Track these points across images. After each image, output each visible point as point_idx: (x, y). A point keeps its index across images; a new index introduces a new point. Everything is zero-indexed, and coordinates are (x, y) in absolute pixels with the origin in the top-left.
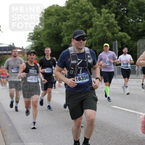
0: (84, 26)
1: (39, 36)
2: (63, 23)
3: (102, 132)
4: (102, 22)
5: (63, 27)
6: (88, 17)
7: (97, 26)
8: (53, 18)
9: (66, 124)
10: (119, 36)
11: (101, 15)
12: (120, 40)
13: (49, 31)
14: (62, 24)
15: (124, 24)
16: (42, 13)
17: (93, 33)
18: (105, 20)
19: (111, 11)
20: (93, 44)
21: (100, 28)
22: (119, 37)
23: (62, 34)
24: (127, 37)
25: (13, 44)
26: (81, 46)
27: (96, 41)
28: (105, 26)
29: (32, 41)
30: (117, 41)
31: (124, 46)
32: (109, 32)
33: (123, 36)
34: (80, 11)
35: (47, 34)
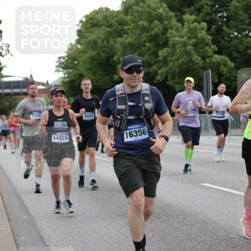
0: (154, 44)
1: (76, 62)
2: (118, 39)
3: (184, 229)
4: (185, 37)
5: (117, 46)
6: (160, 30)
7: (177, 44)
8: (100, 32)
9: (123, 215)
10: (215, 62)
11: (183, 25)
12: (216, 68)
13: (94, 53)
14: (116, 41)
15: (222, 41)
16: (81, 22)
17: (169, 57)
18: (189, 35)
19: (199, 18)
20: (170, 75)
21: (181, 47)
22: (214, 64)
23: (115, 58)
24: (227, 64)
25: (31, 76)
26: (135, 82)
27: (174, 71)
28: (191, 45)
29: (63, 71)
30: (210, 71)
31: (223, 78)
32: (197, 54)
33: (221, 61)
34: (146, 19)
35: (89, 58)
